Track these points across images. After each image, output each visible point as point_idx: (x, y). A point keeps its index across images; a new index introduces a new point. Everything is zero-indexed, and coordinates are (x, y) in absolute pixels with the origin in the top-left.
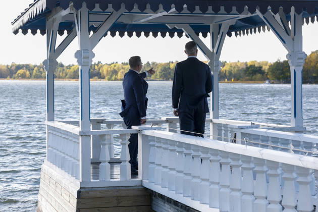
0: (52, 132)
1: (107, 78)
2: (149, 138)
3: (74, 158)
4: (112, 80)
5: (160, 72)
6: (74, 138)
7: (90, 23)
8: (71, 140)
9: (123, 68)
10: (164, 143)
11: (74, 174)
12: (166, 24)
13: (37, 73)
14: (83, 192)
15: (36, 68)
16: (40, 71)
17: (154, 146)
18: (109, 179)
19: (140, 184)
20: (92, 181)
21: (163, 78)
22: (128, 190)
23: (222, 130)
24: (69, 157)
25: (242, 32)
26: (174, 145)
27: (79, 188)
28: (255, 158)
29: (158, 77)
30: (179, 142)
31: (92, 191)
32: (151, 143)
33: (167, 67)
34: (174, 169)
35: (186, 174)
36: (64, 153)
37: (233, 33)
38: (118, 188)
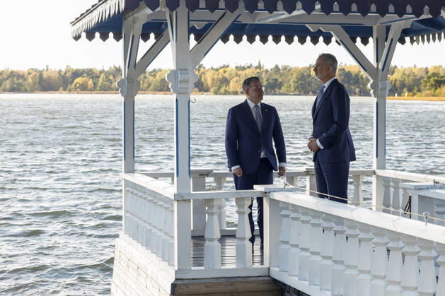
0: (131, 190)
1: (212, 90)
2: (281, 205)
3: (166, 234)
4: (221, 94)
5: (294, 82)
6: (166, 202)
7: (190, 22)
8: (161, 206)
9: (237, 75)
10: (303, 214)
11: (166, 257)
12: (307, 25)
13: (105, 83)
14: (180, 285)
15: (102, 75)
16: (109, 80)
17: (287, 216)
18: (218, 266)
19: (266, 274)
20: (193, 268)
21: (300, 92)
22: (247, 282)
23: (389, 186)
24: (157, 231)
25: (420, 38)
26: (319, 217)
27: (174, 279)
28: (438, 243)
29: (292, 89)
30: (326, 214)
31: (193, 284)
32: (284, 212)
33: (306, 74)
34: (318, 254)
35: (336, 262)
36: (150, 224)
37: (408, 39)
38: (232, 280)
